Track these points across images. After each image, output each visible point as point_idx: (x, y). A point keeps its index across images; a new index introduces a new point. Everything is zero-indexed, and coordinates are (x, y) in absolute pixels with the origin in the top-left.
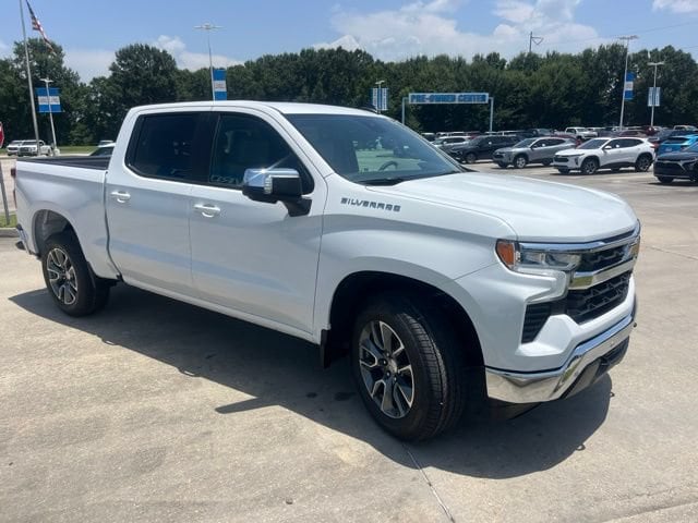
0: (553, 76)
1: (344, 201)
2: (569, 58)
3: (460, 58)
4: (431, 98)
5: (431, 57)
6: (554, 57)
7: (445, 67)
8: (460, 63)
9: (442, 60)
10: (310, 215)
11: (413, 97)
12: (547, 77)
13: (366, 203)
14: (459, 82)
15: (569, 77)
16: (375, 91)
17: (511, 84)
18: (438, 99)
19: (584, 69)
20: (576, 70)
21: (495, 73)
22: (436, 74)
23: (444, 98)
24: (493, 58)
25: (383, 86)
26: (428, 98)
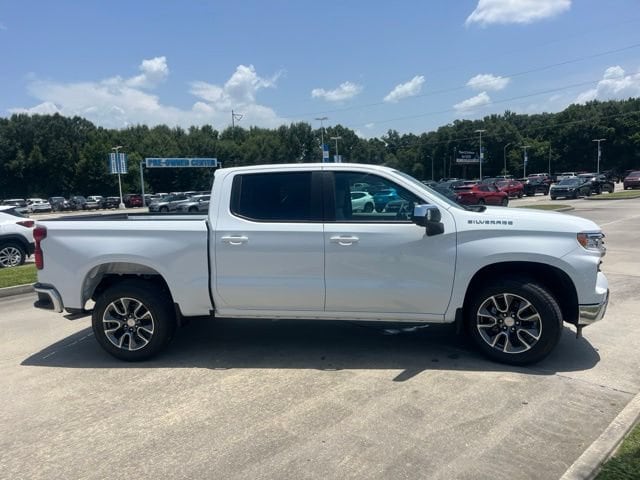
0: (259, 145)
1: (470, 222)
2: (268, 132)
3: (179, 129)
4: (167, 163)
5: (151, 126)
6: (255, 131)
7: (167, 136)
8: (179, 133)
9: (162, 130)
10: (445, 233)
11: (150, 162)
12: (255, 147)
13: (487, 222)
14: (181, 148)
15: (272, 147)
16: (113, 155)
17: (226, 152)
18: (173, 163)
19: (282, 142)
20: (276, 142)
21: (212, 141)
22: (159, 141)
23: (179, 163)
24: (207, 129)
25: (120, 151)
26: (163, 162)
